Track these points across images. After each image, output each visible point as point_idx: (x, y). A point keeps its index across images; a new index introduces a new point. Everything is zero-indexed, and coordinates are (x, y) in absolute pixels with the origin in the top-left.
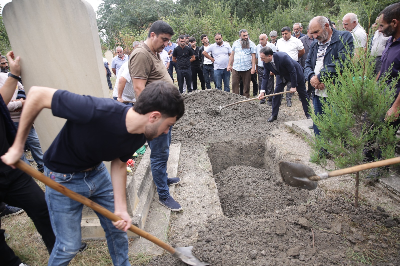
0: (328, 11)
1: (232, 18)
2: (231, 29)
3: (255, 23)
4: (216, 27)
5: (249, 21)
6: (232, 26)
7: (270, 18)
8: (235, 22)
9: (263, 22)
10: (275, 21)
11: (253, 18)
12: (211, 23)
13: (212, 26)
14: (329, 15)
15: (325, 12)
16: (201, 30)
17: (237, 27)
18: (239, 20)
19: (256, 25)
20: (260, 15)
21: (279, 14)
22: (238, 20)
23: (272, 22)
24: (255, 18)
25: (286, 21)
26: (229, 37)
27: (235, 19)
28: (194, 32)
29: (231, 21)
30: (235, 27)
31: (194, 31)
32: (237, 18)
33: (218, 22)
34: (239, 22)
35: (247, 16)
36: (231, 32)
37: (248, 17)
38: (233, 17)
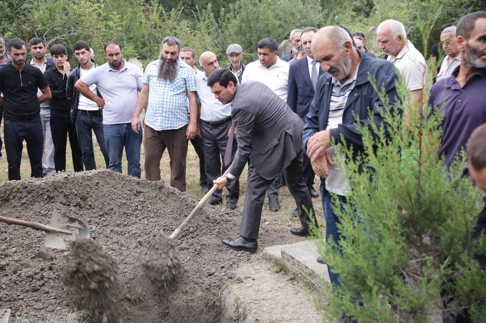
0: (351, 6)
1: (148, 6)
2: (146, 32)
3: (199, 20)
4: (111, 23)
5: (186, 15)
6: (149, 24)
7: (232, 14)
8: (154, 16)
9: (217, 22)
10: (242, 21)
11: (196, 11)
12: (99, 15)
13: (102, 21)
14: (354, 14)
15: (345, 8)
16: (75, 27)
17: (160, 27)
18: (164, 12)
19: (202, 25)
20: (210, 5)
21: (251, 7)
22: (162, 13)
23: (235, 22)
24: (200, 10)
25: (266, 22)
26: (142, 48)
27: (155, 9)
28: (57, 32)
29: (147, 13)
30: (155, 28)
31: (57, 29)
32: (161, 8)
33: (115, 12)
34: (165, 17)
35: (184, 4)
36: (146, 37)
37: (185, 8)
38: (151, 5)
